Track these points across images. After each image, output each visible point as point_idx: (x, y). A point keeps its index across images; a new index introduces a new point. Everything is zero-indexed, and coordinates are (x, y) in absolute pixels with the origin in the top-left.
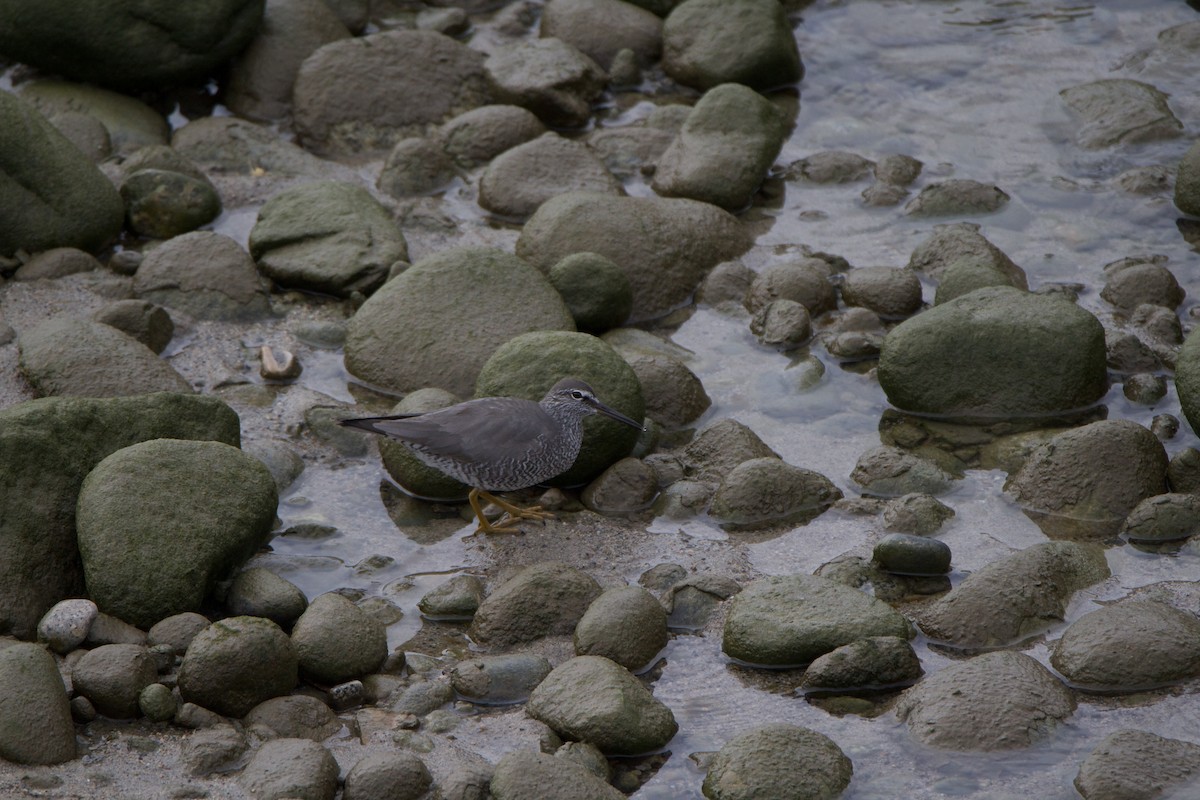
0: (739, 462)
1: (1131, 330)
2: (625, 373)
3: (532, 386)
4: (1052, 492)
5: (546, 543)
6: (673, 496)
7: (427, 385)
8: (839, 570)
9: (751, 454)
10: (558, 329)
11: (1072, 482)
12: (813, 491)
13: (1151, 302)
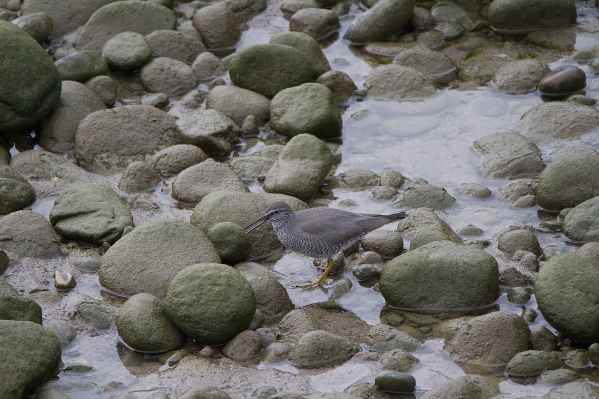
0: (305, 333)
1: (512, 264)
2: (246, 285)
3: (196, 292)
4: (469, 349)
5: (203, 375)
6: (270, 350)
7: (142, 291)
8: (357, 390)
9: (312, 328)
10: (212, 262)
11: (480, 344)
12: (344, 348)
13: (523, 249)
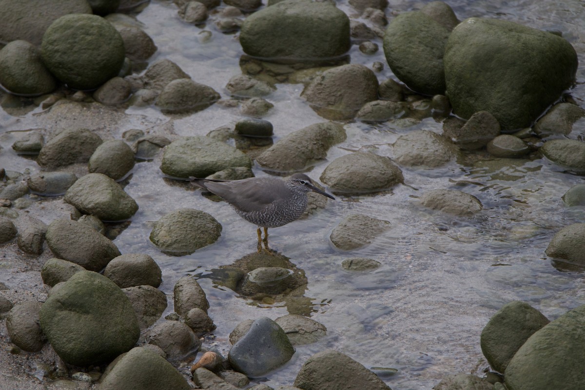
0: (171, 81)
1: (361, 20)
2: (116, 35)
3: (69, 41)
4: (323, 98)
5: (76, 118)
6: (138, 96)
7: (18, 38)
8: (219, 134)
9: (177, 77)
10: (84, 13)
11: (332, 94)
12: (207, 96)
13: (372, 7)
